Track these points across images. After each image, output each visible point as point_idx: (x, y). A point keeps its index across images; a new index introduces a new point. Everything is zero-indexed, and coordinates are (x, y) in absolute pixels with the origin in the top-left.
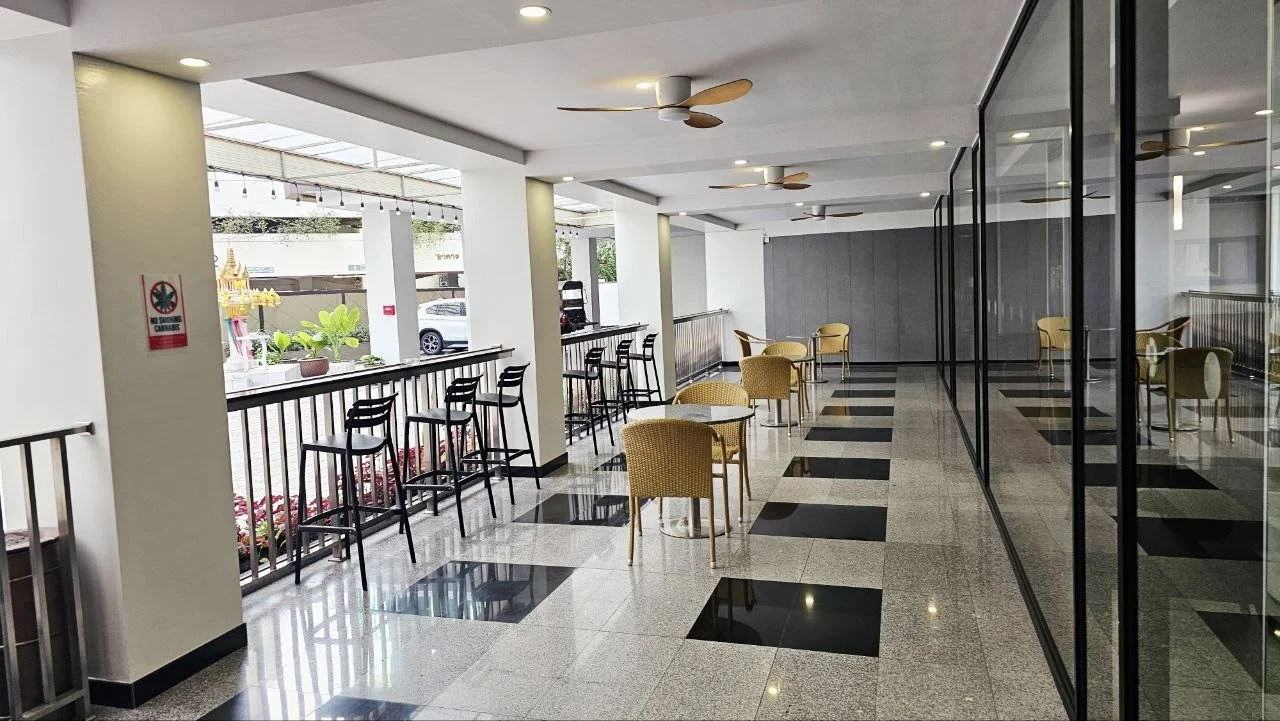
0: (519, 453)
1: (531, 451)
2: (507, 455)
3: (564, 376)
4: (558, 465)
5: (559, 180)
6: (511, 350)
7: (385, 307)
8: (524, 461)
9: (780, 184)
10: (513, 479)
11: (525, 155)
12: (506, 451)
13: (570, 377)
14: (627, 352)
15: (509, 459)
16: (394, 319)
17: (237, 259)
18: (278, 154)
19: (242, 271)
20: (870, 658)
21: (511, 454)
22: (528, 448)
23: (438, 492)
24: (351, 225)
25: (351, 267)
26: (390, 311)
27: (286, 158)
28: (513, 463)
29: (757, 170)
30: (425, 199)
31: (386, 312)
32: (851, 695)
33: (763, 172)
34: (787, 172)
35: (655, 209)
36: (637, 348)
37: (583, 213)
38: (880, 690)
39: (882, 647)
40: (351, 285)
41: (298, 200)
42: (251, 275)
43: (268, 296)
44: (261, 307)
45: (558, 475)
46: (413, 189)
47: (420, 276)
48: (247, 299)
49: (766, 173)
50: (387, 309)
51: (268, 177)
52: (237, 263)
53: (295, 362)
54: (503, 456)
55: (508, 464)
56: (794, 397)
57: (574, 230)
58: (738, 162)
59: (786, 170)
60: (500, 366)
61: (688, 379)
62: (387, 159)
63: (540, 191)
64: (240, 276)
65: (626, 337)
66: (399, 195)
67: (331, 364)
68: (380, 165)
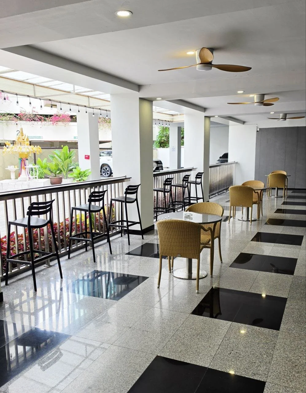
0: (134, 223)
1: (140, 223)
2: (127, 224)
3: (155, 190)
4: (150, 230)
5: (155, 99)
6: (130, 178)
7: (85, 156)
8: (137, 227)
9: (262, 103)
10: (130, 235)
11: (139, 87)
12: (127, 221)
13: (157, 191)
14: (187, 180)
15: (128, 226)
16: (89, 161)
17: (24, 133)
18: (33, 86)
19: (26, 138)
20: (275, 331)
21: (129, 224)
22: (139, 221)
23: (88, 242)
24: (73, 118)
25: (75, 137)
26: (87, 157)
27: (36, 87)
28: (130, 228)
29: (251, 96)
30: (99, 108)
31: (86, 158)
32: (263, 348)
33: (254, 97)
34: (266, 97)
35: (203, 114)
36: (192, 178)
37: (172, 115)
38: (277, 347)
39: (282, 326)
40: (74, 145)
41: (52, 107)
42: (30, 140)
43: (37, 149)
44: (35, 154)
45: (149, 234)
46: (93, 103)
47: (101, 142)
48: (28, 150)
49: (255, 97)
50: (86, 157)
51: (28, 96)
52: (24, 134)
53: (48, 178)
54: (125, 224)
55: (128, 228)
56: (255, 206)
57: (168, 123)
58: (239, 92)
59: (265, 96)
60: (125, 185)
61: (215, 194)
62: (79, 89)
63: (146, 105)
64: (25, 140)
65: (187, 173)
66: (87, 105)
67: (63, 180)
68: (76, 91)
